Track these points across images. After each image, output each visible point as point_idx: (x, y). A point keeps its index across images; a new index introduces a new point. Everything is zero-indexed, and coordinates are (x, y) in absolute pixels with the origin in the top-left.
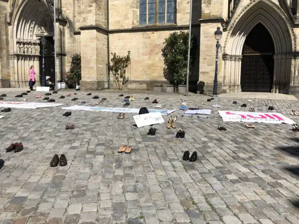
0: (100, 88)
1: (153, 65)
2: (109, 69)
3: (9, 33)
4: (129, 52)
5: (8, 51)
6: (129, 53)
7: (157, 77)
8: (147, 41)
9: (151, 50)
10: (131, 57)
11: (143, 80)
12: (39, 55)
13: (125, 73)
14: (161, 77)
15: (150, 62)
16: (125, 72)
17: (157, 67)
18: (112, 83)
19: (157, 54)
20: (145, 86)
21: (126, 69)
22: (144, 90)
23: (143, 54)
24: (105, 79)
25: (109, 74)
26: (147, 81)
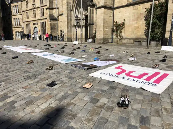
0: (105, 43)
1: (138, 27)
2: (113, 31)
3: (72, 15)
4: (124, 20)
5: (71, 24)
6: (124, 21)
7: (141, 35)
8: (136, 11)
9: (138, 17)
10: (125, 23)
11: (131, 37)
12: (85, 25)
14: (143, 35)
15: (137, 25)
16: (121, 33)
17: (141, 29)
18: (114, 39)
19: (141, 19)
20: (132, 41)
21: (122, 31)
22: (131, 44)
23: (132, 21)
24: (110, 37)
25: (113, 34)
26: (134, 38)
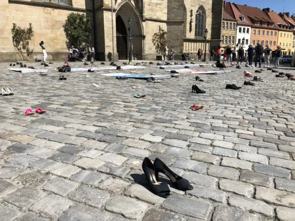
1: (56, 38)
4: (30, 24)
6: (30, 26)
7: (61, 49)
8: (46, 15)
9: (53, 25)
10: (33, 29)
13: (28, 45)
14: (64, 49)
15: (53, 35)
16: (28, 43)
17: (59, 41)
19: (58, 29)
20: (51, 57)
21: (29, 41)
22: (50, 60)
23: (45, 28)
26: (52, 53)
